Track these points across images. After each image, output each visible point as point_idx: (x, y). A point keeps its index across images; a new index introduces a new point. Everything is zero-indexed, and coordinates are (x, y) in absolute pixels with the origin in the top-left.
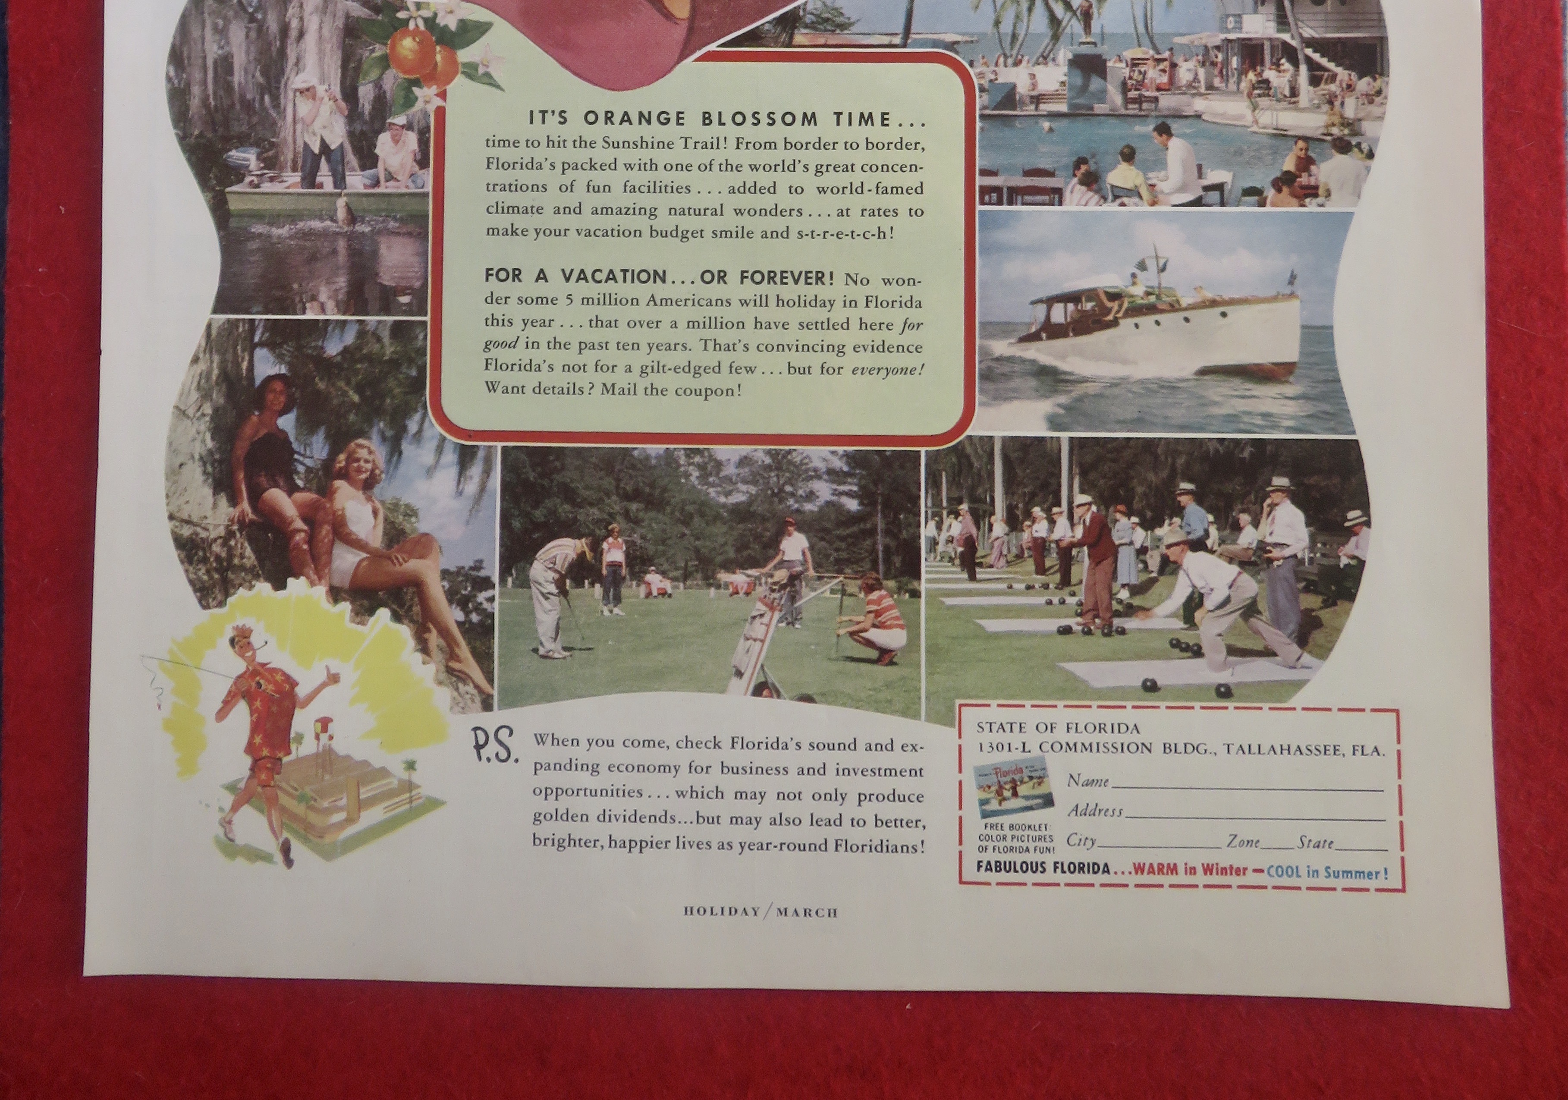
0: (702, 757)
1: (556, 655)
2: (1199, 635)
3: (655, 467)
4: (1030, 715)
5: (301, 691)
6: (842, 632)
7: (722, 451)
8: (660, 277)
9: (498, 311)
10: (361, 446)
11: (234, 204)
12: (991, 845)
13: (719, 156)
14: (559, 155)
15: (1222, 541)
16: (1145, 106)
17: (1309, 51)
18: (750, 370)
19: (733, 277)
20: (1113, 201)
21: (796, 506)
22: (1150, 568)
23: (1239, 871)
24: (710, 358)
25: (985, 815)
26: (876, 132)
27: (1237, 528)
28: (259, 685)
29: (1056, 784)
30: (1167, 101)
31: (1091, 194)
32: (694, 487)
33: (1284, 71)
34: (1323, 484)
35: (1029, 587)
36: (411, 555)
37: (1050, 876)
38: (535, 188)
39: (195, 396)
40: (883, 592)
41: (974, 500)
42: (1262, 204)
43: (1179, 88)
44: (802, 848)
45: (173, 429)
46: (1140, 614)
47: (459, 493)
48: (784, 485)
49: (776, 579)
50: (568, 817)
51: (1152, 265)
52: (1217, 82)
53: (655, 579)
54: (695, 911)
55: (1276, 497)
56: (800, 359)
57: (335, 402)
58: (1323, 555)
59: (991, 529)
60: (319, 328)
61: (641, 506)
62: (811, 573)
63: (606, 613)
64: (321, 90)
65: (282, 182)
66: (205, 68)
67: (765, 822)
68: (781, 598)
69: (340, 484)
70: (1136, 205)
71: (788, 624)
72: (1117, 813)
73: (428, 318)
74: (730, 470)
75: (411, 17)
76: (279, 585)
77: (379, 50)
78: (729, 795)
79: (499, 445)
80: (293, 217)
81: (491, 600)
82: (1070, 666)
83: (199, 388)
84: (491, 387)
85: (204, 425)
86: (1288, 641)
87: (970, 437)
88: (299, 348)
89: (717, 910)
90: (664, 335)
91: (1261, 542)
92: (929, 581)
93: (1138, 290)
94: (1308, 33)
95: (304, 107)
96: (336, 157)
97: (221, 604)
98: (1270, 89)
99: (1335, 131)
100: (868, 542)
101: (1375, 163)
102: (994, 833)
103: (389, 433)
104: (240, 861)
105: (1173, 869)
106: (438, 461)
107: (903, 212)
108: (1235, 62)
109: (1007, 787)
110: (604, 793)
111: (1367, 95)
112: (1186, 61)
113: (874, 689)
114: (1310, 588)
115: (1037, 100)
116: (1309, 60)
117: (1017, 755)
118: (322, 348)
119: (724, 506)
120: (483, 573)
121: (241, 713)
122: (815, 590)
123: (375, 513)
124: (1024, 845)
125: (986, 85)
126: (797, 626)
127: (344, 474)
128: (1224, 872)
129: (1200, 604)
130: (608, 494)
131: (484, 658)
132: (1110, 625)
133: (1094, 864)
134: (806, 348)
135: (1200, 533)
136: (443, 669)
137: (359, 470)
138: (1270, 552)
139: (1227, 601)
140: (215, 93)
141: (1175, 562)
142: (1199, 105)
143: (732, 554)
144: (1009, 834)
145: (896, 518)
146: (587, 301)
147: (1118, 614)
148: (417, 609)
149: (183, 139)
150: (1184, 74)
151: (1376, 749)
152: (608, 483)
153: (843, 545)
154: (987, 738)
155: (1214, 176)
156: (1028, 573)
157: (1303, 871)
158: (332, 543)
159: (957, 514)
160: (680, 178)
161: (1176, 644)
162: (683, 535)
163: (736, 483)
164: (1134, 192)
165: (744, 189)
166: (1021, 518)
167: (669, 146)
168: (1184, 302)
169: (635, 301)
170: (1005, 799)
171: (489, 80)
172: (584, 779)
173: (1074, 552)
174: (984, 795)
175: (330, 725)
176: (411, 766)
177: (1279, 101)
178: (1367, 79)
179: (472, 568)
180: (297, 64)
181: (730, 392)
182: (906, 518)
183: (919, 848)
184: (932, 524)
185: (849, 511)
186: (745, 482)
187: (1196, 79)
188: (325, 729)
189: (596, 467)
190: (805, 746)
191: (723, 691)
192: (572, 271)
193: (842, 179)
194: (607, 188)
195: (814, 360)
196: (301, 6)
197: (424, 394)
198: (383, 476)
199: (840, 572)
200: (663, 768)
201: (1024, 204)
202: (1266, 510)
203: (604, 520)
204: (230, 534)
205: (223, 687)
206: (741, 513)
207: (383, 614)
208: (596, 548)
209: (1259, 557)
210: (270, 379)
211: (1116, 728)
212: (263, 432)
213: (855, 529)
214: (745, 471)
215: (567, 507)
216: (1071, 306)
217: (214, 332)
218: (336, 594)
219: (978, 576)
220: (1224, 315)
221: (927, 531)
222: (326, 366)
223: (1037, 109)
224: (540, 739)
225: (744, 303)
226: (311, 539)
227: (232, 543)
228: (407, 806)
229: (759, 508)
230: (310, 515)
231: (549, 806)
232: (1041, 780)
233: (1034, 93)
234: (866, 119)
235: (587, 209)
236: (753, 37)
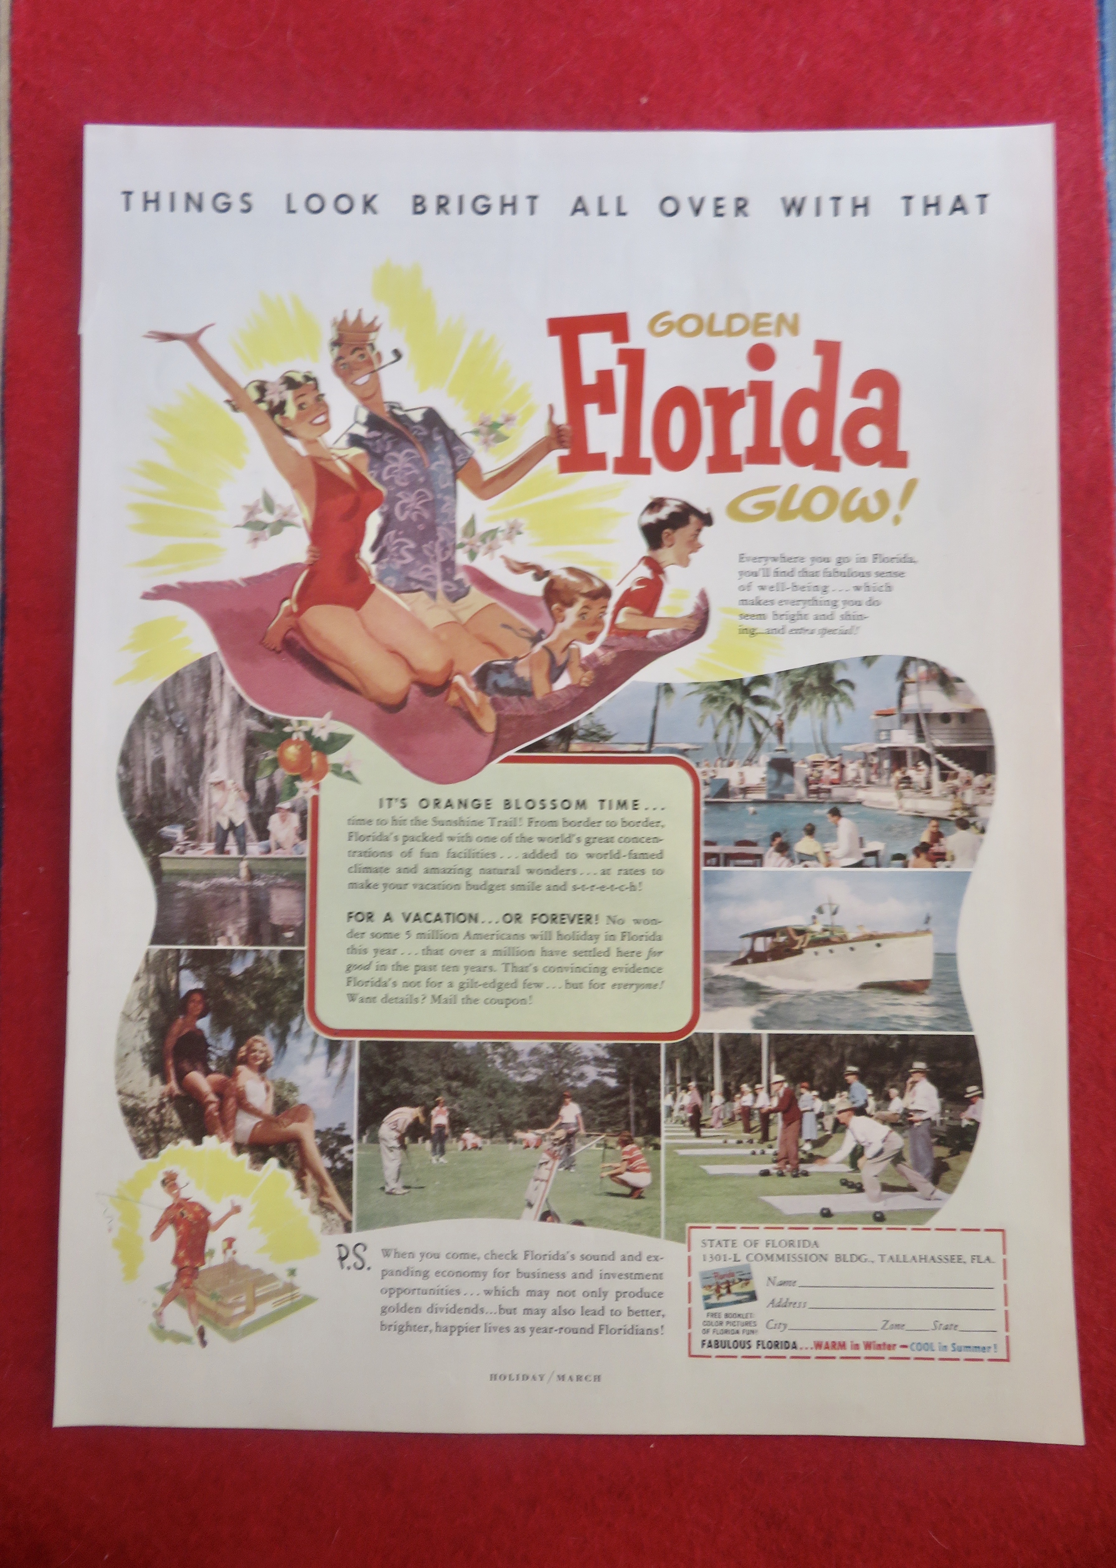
0: (503, 1265)
1: (398, 1192)
2: (860, 1177)
3: (469, 1056)
4: (739, 1234)
5: (213, 1219)
6: (605, 1174)
7: (518, 1044)
8: (474, 918)
9: (357, 942)
10: (256, 1041)
11: (166, 866)
12: (711, 1328)
13: (516, 831)
14: (401, 831)
15: (878, 1108)
16: (822, 795)
17: (939, 757)
18: (538, 985)
19: (526, 918)
20: (799, 864)
21: (571, 1084)
22: (826, 1128)
23: (891, 1347)
24: (510, 977)
25: (708, 1307)
26: (629, 814)
27: (888, 1099)
28: (182, 1215)
29: (758, 1284)
30: (838, 792)
31: (783, 859)
32: (497, 1070)
33: (920, 770)
34: (950, 1067)
35: (740, 1142)
36: (294, 1119)
37: (754, 1351)
38: (383, 854)
39: (137, 1004)
40: (633, 1146)
41: (700, 1079)
42: (906, 866)
43: (846, 782)
44: (575, 1331)
45: (121, 1029)
46: (819, 1161)
47: (328, 1075)
48: (563, 1068)
49: (556, 1137)
50: (407, 1309)
51: (827, 910)
52: (873, 778)
53: (469, 1137)
54: (498, 1378)
55: (916, 1077)
56: (575, 978)
57: (239, 1009)
58: (951, 1118)
59: (711, 1101)
60: (227, 956)
61: (460, 1083)
62: (582, 1132)
63: (434, 1161)
64: (229, 783)
65: (200, 850)
66: (144, 767)
67: (549, 1312)
68: (560, 1150)
69: (242, 1069)
70: (815, 866)
71: (566, 1168)
72: (802, 1305)
73: (305, 948)
74: (524, 1058)
75: (294, 732)
76: (198, 1141)
77: (271, 755)
78: (523, 1293)
79: (357, 1040)
80: (209, 875)
81: (351, 1152)
82: (769, 1199)
83: (140, 999)
84: (352, 998)
85: (143, 1025)
86: (925, 1180)
87: (696, 1034)
88: (213, 970)
89: (514, 1377)
90: (476, 960)
91: (906, 1109)
92: (668, 1137)
93: (817, 928)
94: (939, 743)
95: (217, 796)
96: (239, 831)
97: (155, 1155)
98: (910, 783)
99: (959, 813)
100: (623, 1110)
101: (986, 836)
102: (714, 1320)
103: (278, 1031)
104: (168, 1343)
105: (843, 1346)
106: (312, 1052)
107: (649, 872)
108: (886, 764)
109: (724, 1286)
110: (432, 1291)
111: (981, 788)
112: (852, 763)
113: (627, 1216)
114: (941, 1141)
115: (745, 791)
116: (939, 763)
117: (730, 1264)
118: (229, 970)
119: (519, 1084)
120: (345, 1133)
121: (170, 1235)
122: (585, 1144)
123: (267, 1089)
124: (736, 1328)
125: (709, 781)
126: (572, 1170)
127: (244, 1061)
128: (879, 1347)
129: (862, 1154)
130: (436, 1075)
131: (346, 1194)
132: (797, 1169)
133: (786, 1342)
134: (579, 969)
135: (861, 1103)
136: (316, 1202)
137: (256, 1058)
138: (911, 1116)
139: (881, 1152)
140: (153, 785)
141: (844, 1124)
142: (861, 794)
143: (524, 1118)
144: (725, 1320)
145: (643, 1093)
146: (421, 935)
147: (802, 1161)
148: (297, 1159)
149: (129, 818)
150: (851, 772)
151: (988, 1259)
152: (436, 1067)
153: (605, 1112)
154: (709, 1251)
155: (871, 846)
156: (738, 1132)
157: (936, 1347)
158: (236, 1111)
159: (687, 1089)
160: (489, 847)
161: (845, 1183)
162: (490, 1105)
163: (527, 1067)
164: (814, 857)
165: (534, 855)
166: (733, 1092)
167: (480, 823)
168: (851, 935)
169: (455, 936)
170: (721, 1295)
171: (350, 776)
172: (417, 1282)
173: (771, 1116)
174: (707, 1293)
175: (235, 1244)
176: (292, 1272)
177: (918, 791)
178: (981, 776)
179: (337, 1129)
180: (212, 764)
181: (523, 1001)
182: (651, 1092)
183: (660, 1331)
184: (669, 1096)
185: (610, 1088)
186: (535, 1066)
187: (858, 777)
188: (230, 1246)
189: (428, 1056)
190: (578, 1258)
191: (518, 1218)
192: (410, 914)
193: (605, 848)
194: (435, 854)
195: (585, 978)
196: (215, 723)
197: (302, 1004)
198: (273, 1063)
199: (603, 1131)
200: (475, 1274)
201: (736, 866)
202: (909, 1086)
203: (431, 1094)
204: (162, 1105)
205: (157, 1216)
206: (531, 1089)
207: (273, 1163)
208: (427, 1113)
209: (904, 1119)
210: (191, 993)
211: (803, 1243)
212: (186, 1031)
213: (613, 1100)
214: (535, 1058)
215: (406, 1085)
216: (769, 939)
217: (151, 958)
218: (239, 1148)
219: (703, 1134)
220: (879, 945)
221: (665, 1101)
222: (232, 983)
223: (744, 798)
224: (386, 1253)
225: (534, 937)
226: (221, 1108)
227: (163, 1111)
228: (289, 1302)
229: (545, 1085)
230: (221, 1091)
231: (393, 1301)
232: (747, 1281)
233: (742, 786)
234: (622, 804)
235: (421, 870)
236: (541, 746)
